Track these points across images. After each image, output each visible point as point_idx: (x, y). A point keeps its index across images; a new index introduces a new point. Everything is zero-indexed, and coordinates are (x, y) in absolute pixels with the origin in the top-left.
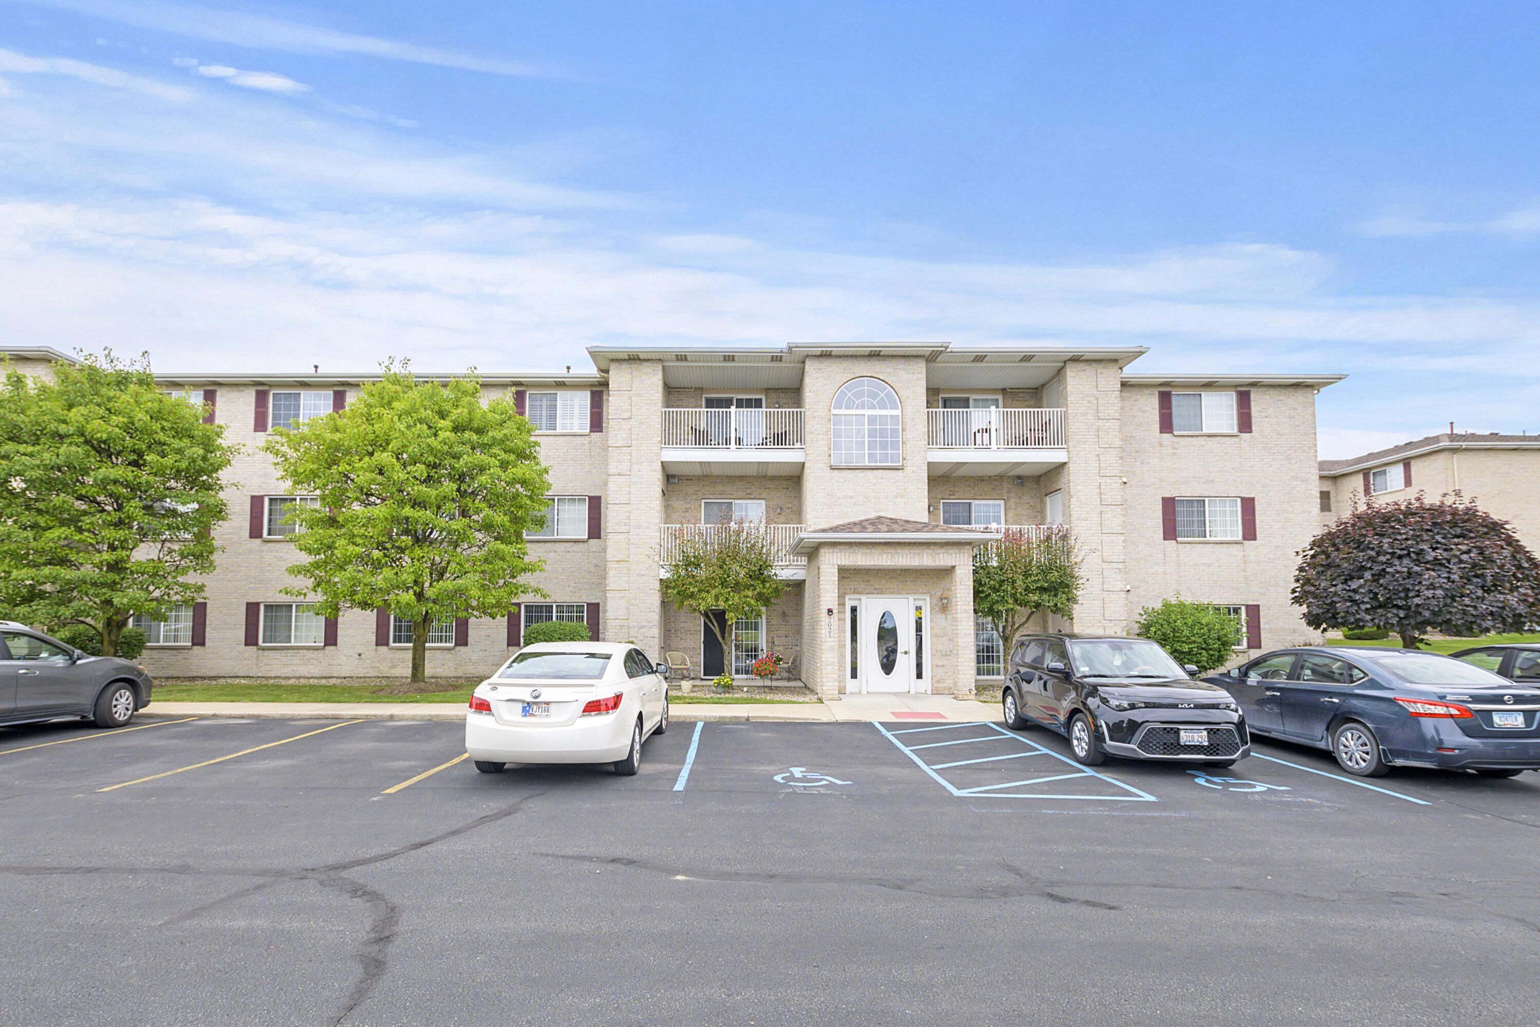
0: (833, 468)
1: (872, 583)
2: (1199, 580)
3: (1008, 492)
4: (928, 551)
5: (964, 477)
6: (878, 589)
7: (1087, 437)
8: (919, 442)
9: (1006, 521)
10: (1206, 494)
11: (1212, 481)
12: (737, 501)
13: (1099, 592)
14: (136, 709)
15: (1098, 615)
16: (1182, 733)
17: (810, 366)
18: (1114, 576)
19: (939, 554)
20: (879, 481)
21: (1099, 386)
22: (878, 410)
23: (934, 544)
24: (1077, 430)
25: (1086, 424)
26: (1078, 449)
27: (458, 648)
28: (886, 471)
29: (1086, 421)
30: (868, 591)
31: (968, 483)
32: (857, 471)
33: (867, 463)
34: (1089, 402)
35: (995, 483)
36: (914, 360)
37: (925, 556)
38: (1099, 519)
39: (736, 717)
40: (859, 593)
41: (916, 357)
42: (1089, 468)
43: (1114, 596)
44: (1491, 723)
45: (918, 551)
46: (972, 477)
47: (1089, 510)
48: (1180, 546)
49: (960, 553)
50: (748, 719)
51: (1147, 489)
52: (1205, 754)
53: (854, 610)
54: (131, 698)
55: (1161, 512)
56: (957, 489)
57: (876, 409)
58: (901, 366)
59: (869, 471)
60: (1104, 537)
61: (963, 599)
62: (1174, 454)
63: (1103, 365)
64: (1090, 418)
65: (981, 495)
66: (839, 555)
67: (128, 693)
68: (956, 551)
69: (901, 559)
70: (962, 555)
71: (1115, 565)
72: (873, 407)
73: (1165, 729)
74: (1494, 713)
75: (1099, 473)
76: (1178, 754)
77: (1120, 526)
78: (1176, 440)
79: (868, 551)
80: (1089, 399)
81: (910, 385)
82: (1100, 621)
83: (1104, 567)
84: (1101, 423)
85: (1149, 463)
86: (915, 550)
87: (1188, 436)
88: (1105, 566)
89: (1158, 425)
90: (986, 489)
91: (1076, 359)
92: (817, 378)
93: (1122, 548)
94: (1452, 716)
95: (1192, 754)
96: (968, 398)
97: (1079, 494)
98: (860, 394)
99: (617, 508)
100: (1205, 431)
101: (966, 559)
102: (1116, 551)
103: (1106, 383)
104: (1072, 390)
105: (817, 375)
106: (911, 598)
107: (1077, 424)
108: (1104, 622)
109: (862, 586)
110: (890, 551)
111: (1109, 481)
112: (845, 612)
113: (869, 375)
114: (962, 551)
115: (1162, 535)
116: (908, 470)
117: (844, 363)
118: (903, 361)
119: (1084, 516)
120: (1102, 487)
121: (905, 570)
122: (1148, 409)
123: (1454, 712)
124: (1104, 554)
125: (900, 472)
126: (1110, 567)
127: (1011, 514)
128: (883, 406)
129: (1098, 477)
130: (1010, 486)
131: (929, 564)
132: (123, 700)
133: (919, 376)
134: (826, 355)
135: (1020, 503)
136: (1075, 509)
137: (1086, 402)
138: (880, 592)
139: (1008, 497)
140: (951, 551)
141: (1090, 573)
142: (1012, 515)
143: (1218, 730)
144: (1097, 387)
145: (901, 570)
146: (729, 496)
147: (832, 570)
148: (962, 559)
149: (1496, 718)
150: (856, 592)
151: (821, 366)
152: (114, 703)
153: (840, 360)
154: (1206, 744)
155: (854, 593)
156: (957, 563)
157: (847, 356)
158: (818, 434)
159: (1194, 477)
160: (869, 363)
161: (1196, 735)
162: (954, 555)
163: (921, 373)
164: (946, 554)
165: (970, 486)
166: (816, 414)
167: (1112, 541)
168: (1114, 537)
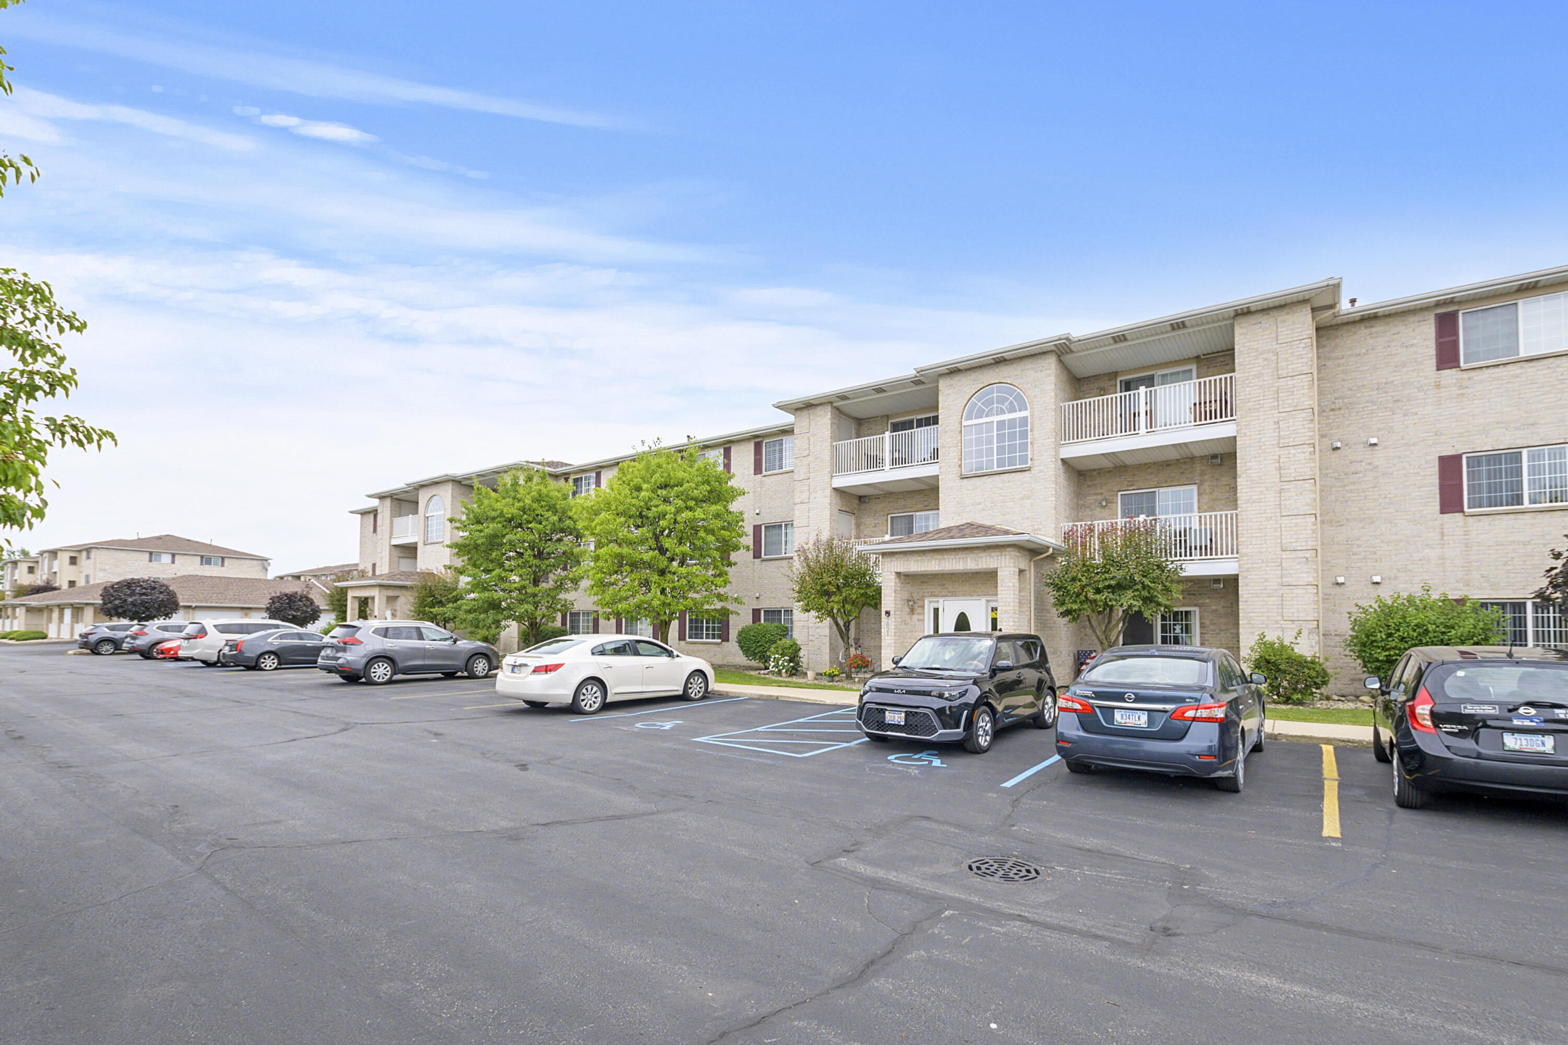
0: (963, 478)
1: (947, 586)
2: (1506, 564)
3: (1200, 475)
4: (972, 555)
5: (1145, 464)
6: (952, 592)
7: (1262, 402)
8: (1048, 440)
9: (1199, 508)
10: (1520, 443)
11: (1533, 424)
12: (918, 514)
13: (1277, 587)
14: (490, 670)
15: (1275, 614)
16: (887, 713)
17: (943, 384)
18: (1298, 567)
19: (981, 557)
20: (1006, 485)
21: (1279, 338)
22: (1007, 414)
23: (978, 548)
24: (1248, 396)
25: (1261, 386)
26: (1248, 419)
27: (723, 643)
28: (1013, 474)
29: (1261, 383)
30: (943, 593)
31: (1150, 470)
32: (985, 477)
33: (996, 469)
34: (1266, 359)
35: (1183, 466)
36: (1043, 357)
37: (969, 560)
38: (1278, 499)
39: (770, 696)
40: (935, 596)
41: (1044, 353)
42: (1264, 440)
43: (1299, 591)
44: (1111, 719)
45: (962, 556)
46: (1154, 463)
47: (1263, 489)
48: (1470, 519)
49: (1001, 555)
50: (777, 697)
51: (1412, 448)
52: (907, 733)
53: (936, 611)
54: (486, 664)
55: (1437, 476)
56: (1136, 479)
57: (1005, 413)
58: (1029, 366)
59: (997, 477)
60: (1286, 521)
61: (1004, 600)
62: (1463, 394)
63: (1287, 310)
64: (1266, 378)
65: (1166, 482)
66: (896, 563)
67: (484, 661)
68: (998, 554)
69: (947, 564)
70: (1003, 558)
71: (1300, 554)
72: (1002, 412)
73: (877, 709)
74: (1116, 710)
75: (1279, 443)
76: (887, 731)
77: (1309, 505)
78: (1465, 375)
79: (920, 558)
80: (1265, 356)
81: (1037, 383)
82: (1277, 622)
83: (1284, 557)
84: (1282, 382)
85: (1416, 414)
86: (961, 555)
87: (1487, 367)
88: (1285, 555)
89: (1434, 361)
90: (1173, 475)
91: (1244, 313)
92: (948, 394)
93: (1310, 532)
94: (1075, 711)
95: (896, 732)
96: (1153, 375)
97: (1249, 471)
98: (989, 403)
99: (800, 530)
100: (1523, 354)
101: (1007, 561)
102: (1300, 536)
103: (1290, 332)
104: (1241, 349)
105: (949, 391)
106: (983, 600)
107: (1247, 389)
108: (1283, 622)
109: (937, 590)
110: (938, 557)
111: (1293, 452)
112: (924, 614)
113: (997, 381)
114: (1003, 553)
115: (1438, 508)
116: (1034, 471)
117: (973, 375)
118: (1031, 360)
119: (1255, 497)
120: (1281, 460)
121: (976, 573)
122: (1415, 341)
123: (1078, 706)
124: (1284, 541)
125: (1026, 473)
126: (1294, 556)
127: (1206, 498)
128: (1012, 410)
129: (1277, 449)
130: (1204, 468)
131: (972, 568)
132: (481, 664)
133: (1048, 372)
134: (954, 371)
135: (1217, 486)
136: (1244, 491)
137: (1261, 360)
138: (954, 594)
139: (1201, 481)
140: (993, 554)
141: (1264, 565)
142: (1206, 501)
143: (916, 713)
144: (1277, 340)
145: (973, 573)
146: (910, 510)
147: (890, 577)
148: (1003, 561)
149: (1118, 715)
150: (933, 595)
151: (952, 382)
152: (475, 665)
153: (970, 372)
154: (903, 723)
155: (931, 596)
156: (999, 566)
157: (976, 367)
158: (950, 447)
159: (1498, 423)
160: (997, 370)
161: (896, 716)
162: (996, 558)
163: (1050, 369)
164: (988, 558)
165: (1152, 473)
166: (947, 428)
167: (1296, 525)
168: (1299, 520)
